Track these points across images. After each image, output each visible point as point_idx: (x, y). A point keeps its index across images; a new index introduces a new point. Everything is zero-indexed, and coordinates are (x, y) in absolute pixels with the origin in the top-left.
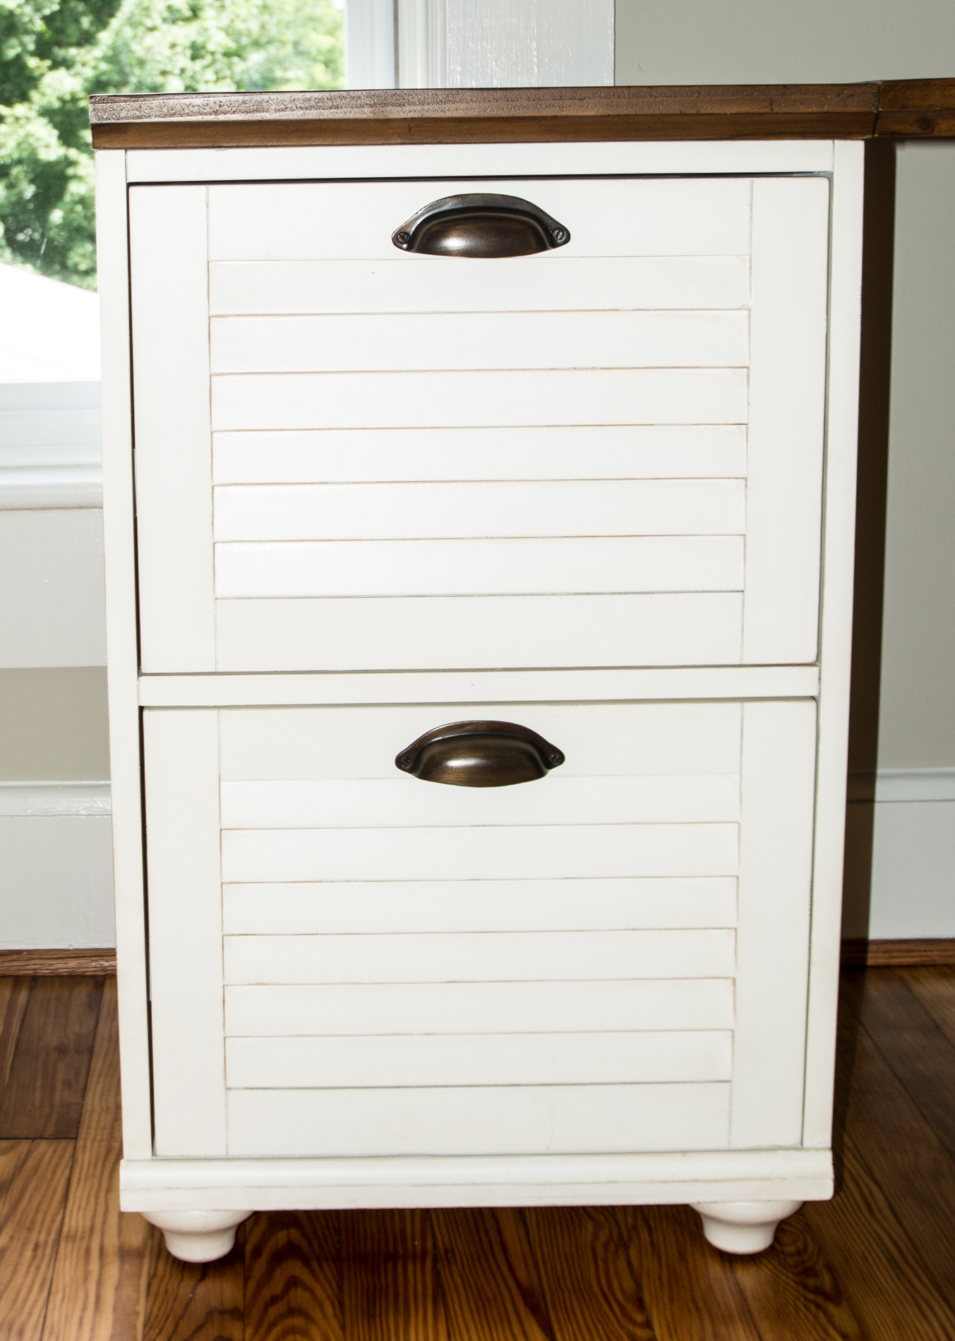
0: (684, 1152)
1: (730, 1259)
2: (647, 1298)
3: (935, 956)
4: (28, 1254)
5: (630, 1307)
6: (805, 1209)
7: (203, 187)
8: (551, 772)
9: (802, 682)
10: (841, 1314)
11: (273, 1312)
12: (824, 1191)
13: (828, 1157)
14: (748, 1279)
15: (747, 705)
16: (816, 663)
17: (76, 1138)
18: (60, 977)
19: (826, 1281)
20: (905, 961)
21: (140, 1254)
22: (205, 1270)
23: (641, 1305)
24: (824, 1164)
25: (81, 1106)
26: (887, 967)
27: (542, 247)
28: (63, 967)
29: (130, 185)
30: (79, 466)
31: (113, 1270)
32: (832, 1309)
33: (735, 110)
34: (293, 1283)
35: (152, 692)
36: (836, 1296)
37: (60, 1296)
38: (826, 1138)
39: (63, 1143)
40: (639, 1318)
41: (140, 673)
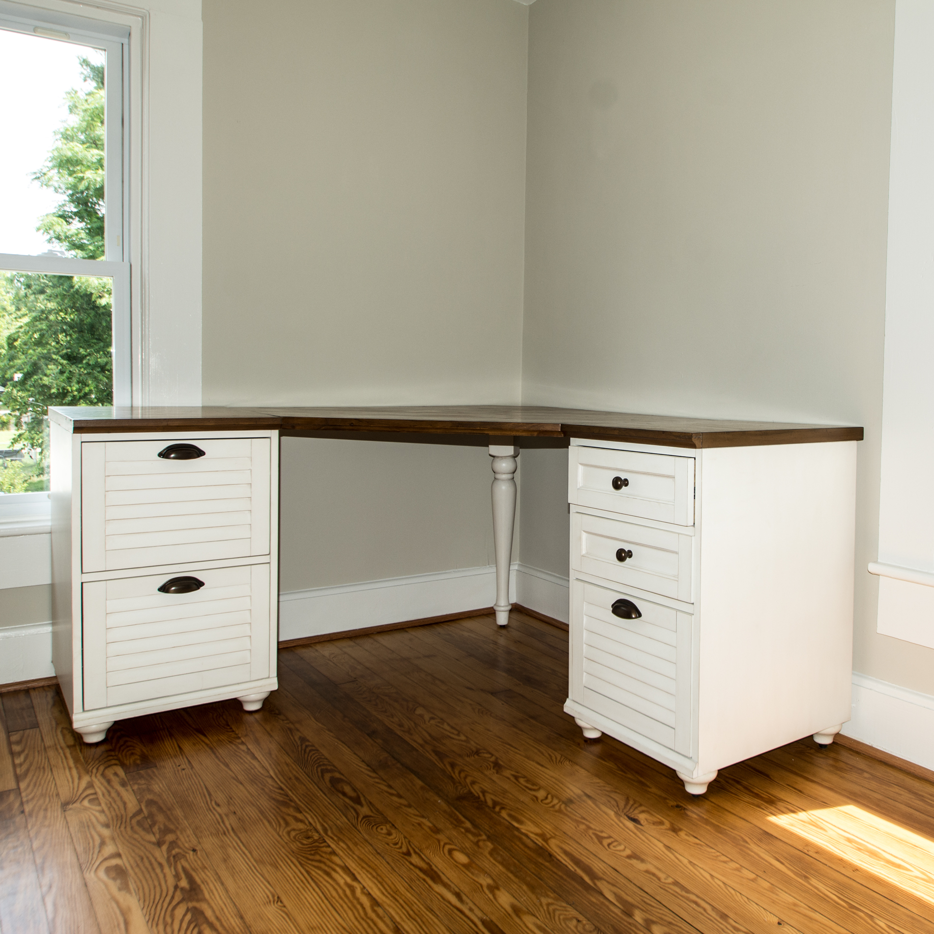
0: (238, 684)
1: (251, 713)
2: (230, 724)
3: (300, 643)
4: (37, 753)
5: (226, 727)
6: (272, 692)
7: (104, 443)
8: (201, 588)
9: (265, 559)
10: (282, 717)
11: (122, 748)
12: (275, 687)
13: (276, 679)
14: (257, 716)
15: (252, 566)
16: (269, 554)
17: (38, 727)
18: (11, 692)
19: (277, 712)
20: (292, 645)
21: (74, 746)
22: (97, 745)
23: (228, 725)
24: (275, 680)
25: (37, 720)
26: (287, 648)
27: (199, 456)
28: (12, 688)
29: (82, 442)
30: (17, 522)
31: (68, 751)
32: (279, 716)
33: (248, 424)
34: (126, 742)
35: (86, 577)
36: (280, 714)
37: (52, 759)
38: (275, 674)
39: (35, 729)
40: (228, 728)
41: (82, 573)
